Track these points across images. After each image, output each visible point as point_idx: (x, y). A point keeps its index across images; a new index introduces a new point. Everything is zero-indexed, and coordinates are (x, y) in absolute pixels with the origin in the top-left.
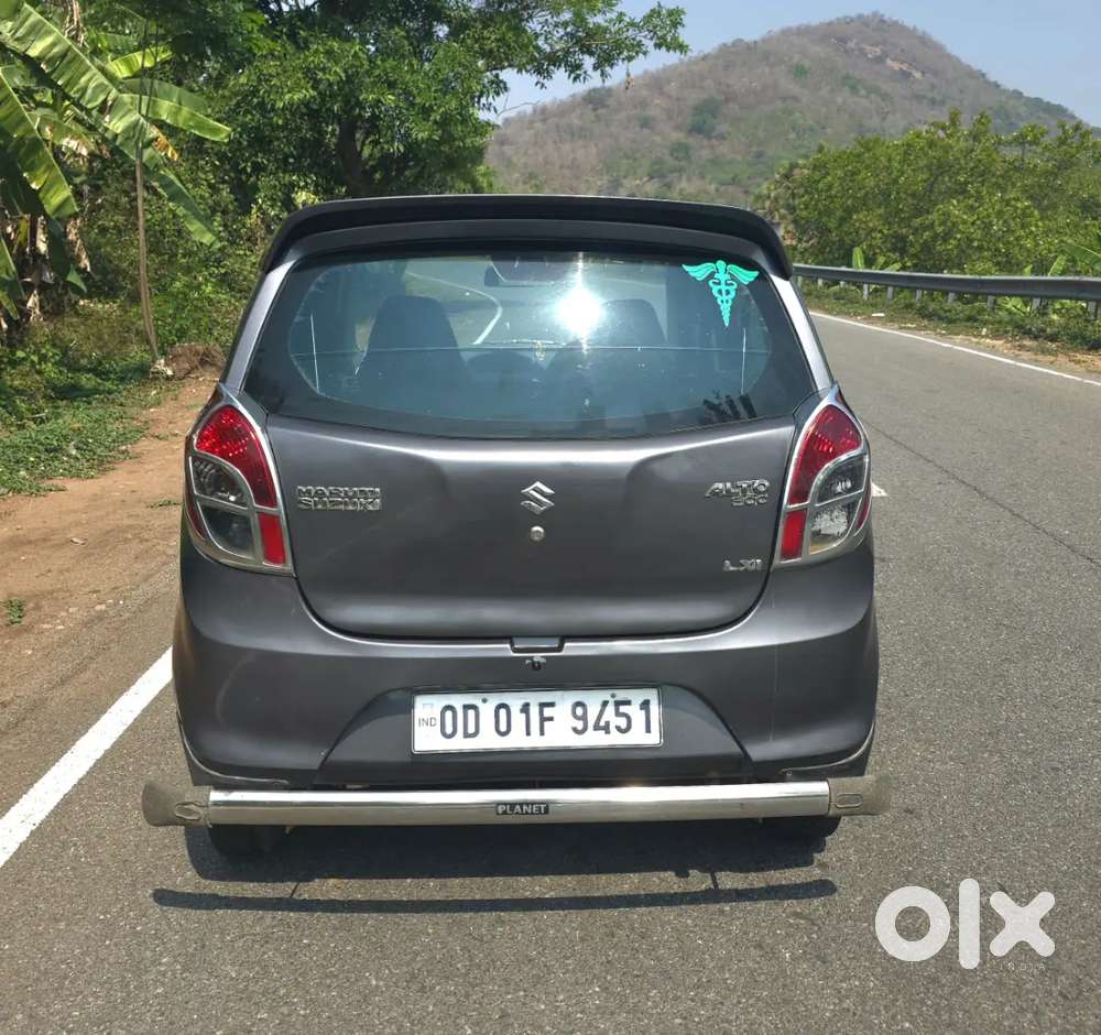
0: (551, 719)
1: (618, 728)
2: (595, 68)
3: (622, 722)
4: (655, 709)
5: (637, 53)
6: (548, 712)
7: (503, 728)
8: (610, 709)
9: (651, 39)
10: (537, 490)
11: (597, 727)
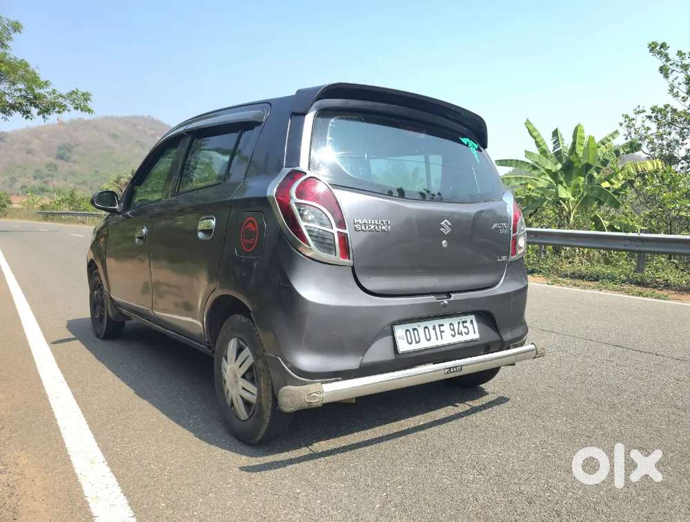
0: (444, 332)
1: (465, 333)
3: (466, 330)
4: (475, 322)
6: (442, 328)
7: (428, 338)
8: (461, 325)
10: (446, 223)
11: (459, 334)
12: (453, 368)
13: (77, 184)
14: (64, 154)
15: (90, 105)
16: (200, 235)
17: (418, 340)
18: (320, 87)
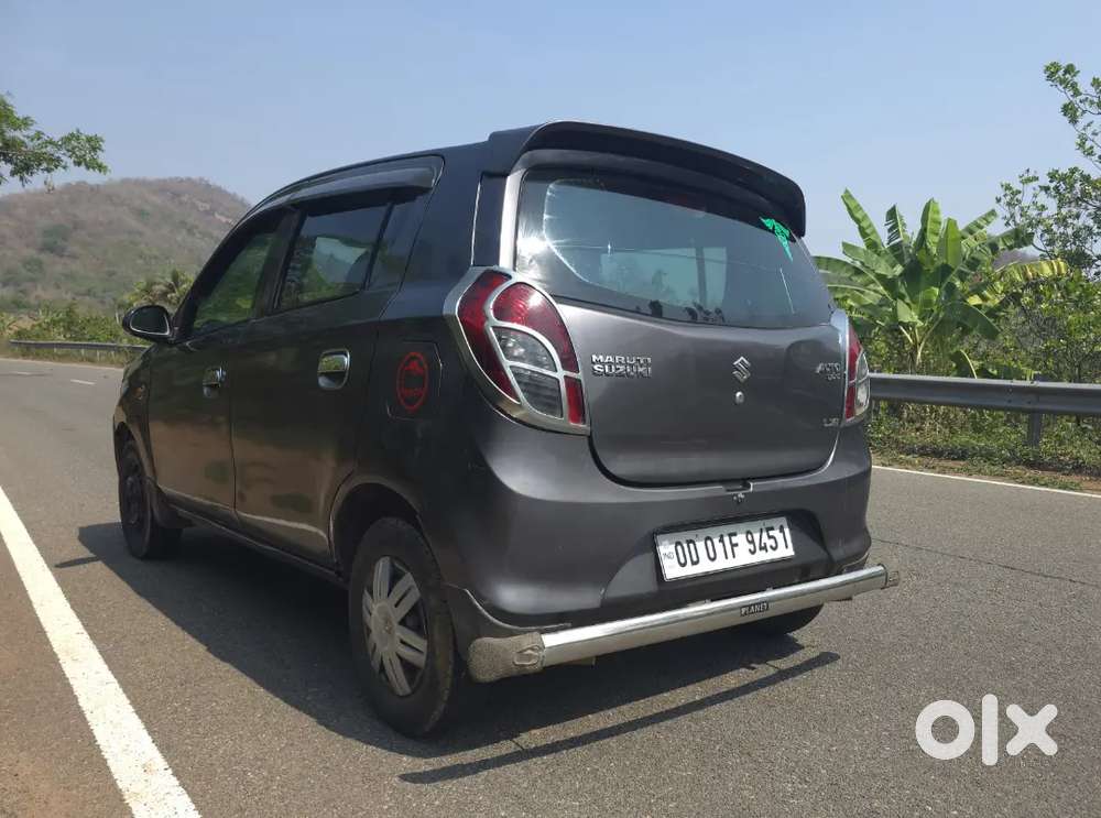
0: (736, 545)
1: (771, 547)
2: (13, 173)
3: (772, 542)
4: (787, 530)
5: (56, 167)
6: (734, 540)
7: (712, 555)
8: (765, 534)
9: (70, 157)
10: (742, 362)
11: (761, 549)
12: (754, 605)
13: (77, 294)
14: (54, 242)
15: (102, 157)
16: (323, 382)
17: (695, 559)
18: (532, 129)
